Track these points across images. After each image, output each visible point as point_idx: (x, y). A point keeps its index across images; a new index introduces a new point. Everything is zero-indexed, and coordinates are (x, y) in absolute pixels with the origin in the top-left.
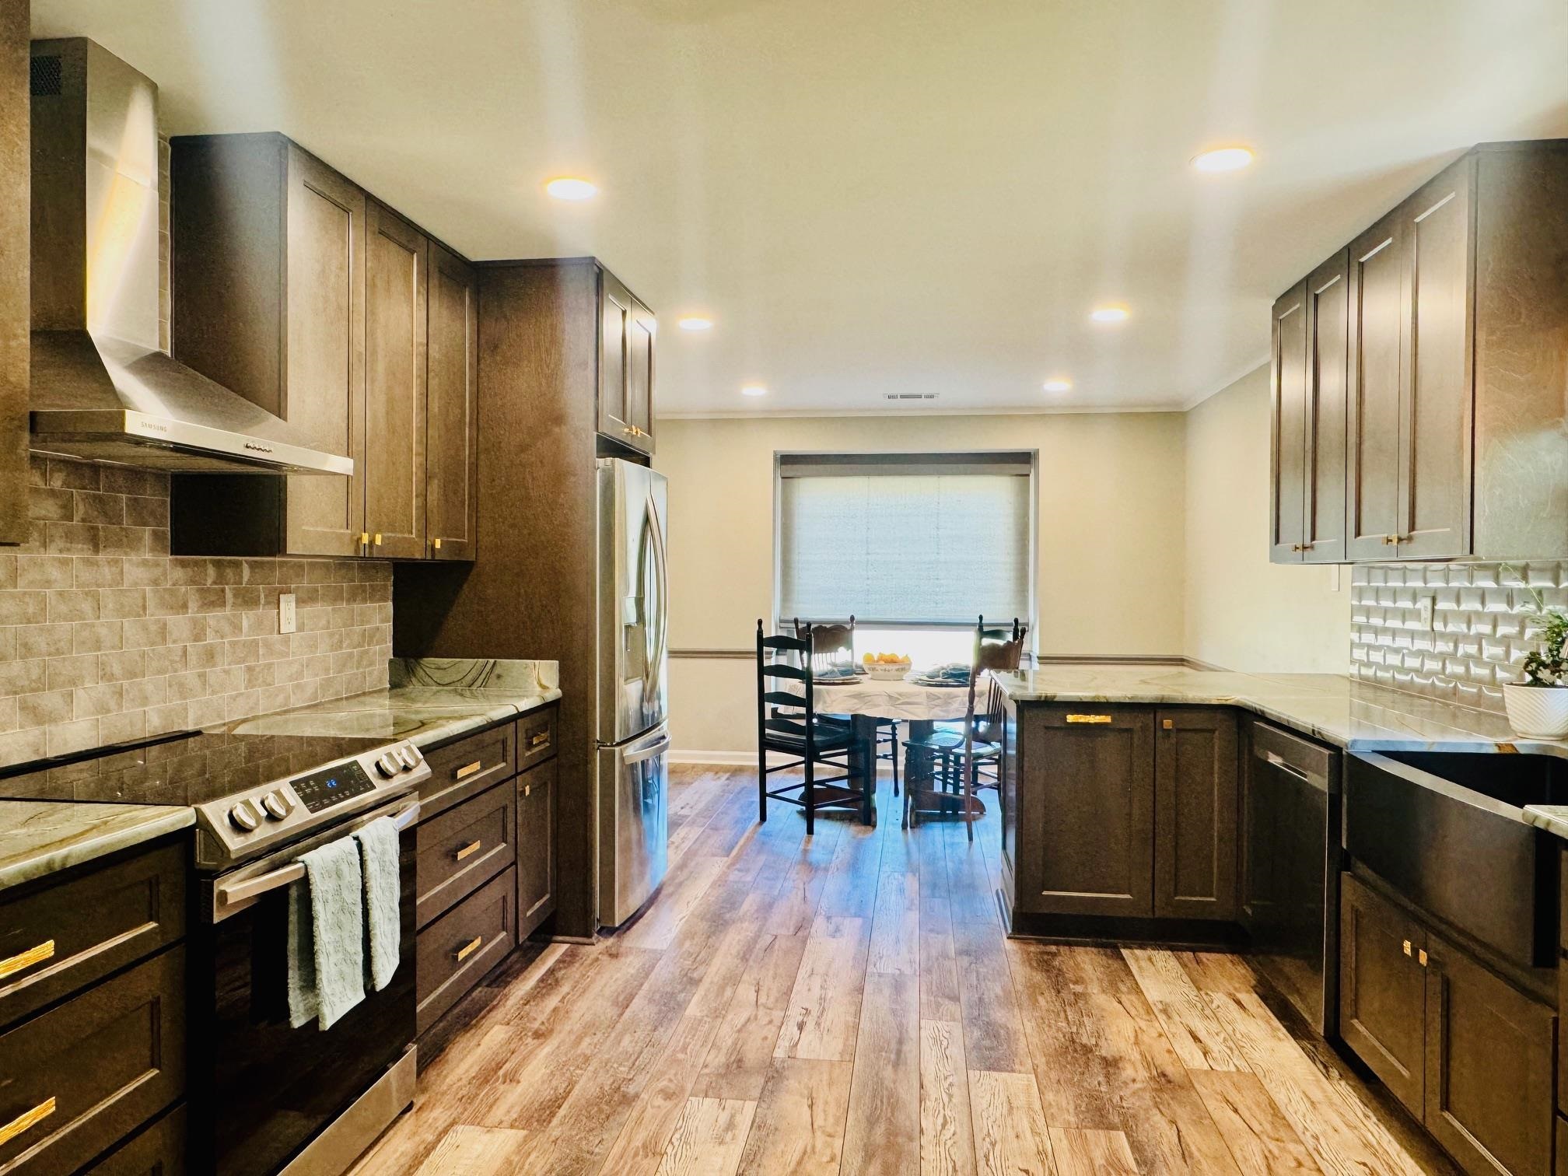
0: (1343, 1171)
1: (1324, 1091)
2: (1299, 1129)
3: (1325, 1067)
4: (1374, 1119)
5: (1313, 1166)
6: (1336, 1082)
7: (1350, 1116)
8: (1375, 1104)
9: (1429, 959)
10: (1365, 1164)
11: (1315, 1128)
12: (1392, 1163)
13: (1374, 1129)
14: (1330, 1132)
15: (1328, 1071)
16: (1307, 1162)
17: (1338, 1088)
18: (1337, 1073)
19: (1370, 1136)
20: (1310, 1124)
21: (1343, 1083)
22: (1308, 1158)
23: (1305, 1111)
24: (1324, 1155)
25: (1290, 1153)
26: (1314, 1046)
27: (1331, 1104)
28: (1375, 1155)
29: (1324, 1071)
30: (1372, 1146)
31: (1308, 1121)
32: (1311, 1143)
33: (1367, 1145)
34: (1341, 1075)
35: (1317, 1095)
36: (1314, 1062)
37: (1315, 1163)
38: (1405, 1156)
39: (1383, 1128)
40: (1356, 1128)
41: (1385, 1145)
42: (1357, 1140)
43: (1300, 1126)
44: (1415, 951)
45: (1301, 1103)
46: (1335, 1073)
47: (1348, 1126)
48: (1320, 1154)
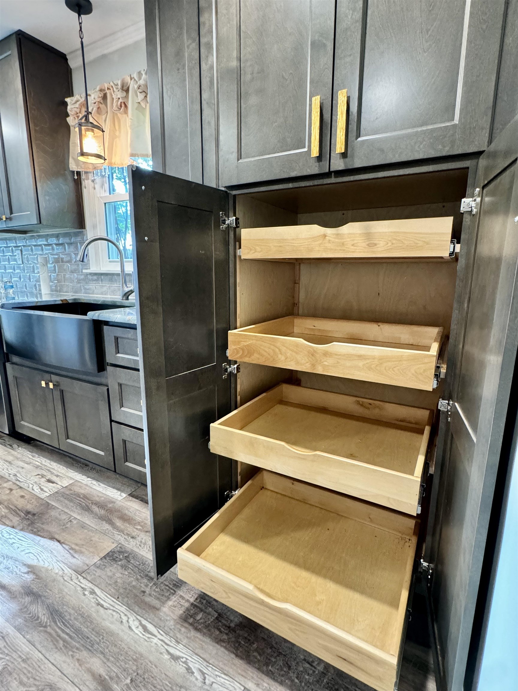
0: (31, 482)
1: (12, 455)
2: (7, 476)
3: (11, 446)
4: (37, 456)
5: (17, 487)
6: (17, 450)
7: (27, 460)
8: (35, 450)
9: (54, 385)
10: (38, 475)
11: (13, 472)
12: (48, 469)
13: (38, 460)
14: (21, 470)
15: (12, 447)
16: (14, 487)
17: (19, 451)
18: (16, 446)
19: (37, 463)
20: (12, 471)
21: (20, 448)
22: (14, 485)
23: (7, 467)
24: (21, 480)
25: (6, 488)
26: (4, 440)
27: (17, 459)
28: (41, 469)
29: (11, 447)
30: (40, 466)
31: (10, 471)
32: (13, 478)
33: (37, 467)
34: (18, 446)
35: (10, 458)
36: (5, 446)
37: (18, 485)
38: (52, 463)
39: (41, 457)
40: (31, 463)
41: (44, 463)
42: (32, 467)
43: (7, 474)
44: (47, 384)
45: (5, 465)
46: (15, 446)
47: (27, 464)
48: (19, 481)
